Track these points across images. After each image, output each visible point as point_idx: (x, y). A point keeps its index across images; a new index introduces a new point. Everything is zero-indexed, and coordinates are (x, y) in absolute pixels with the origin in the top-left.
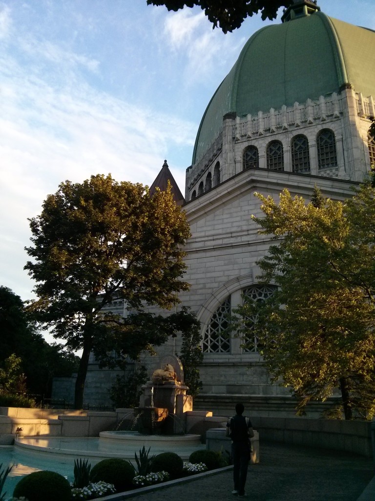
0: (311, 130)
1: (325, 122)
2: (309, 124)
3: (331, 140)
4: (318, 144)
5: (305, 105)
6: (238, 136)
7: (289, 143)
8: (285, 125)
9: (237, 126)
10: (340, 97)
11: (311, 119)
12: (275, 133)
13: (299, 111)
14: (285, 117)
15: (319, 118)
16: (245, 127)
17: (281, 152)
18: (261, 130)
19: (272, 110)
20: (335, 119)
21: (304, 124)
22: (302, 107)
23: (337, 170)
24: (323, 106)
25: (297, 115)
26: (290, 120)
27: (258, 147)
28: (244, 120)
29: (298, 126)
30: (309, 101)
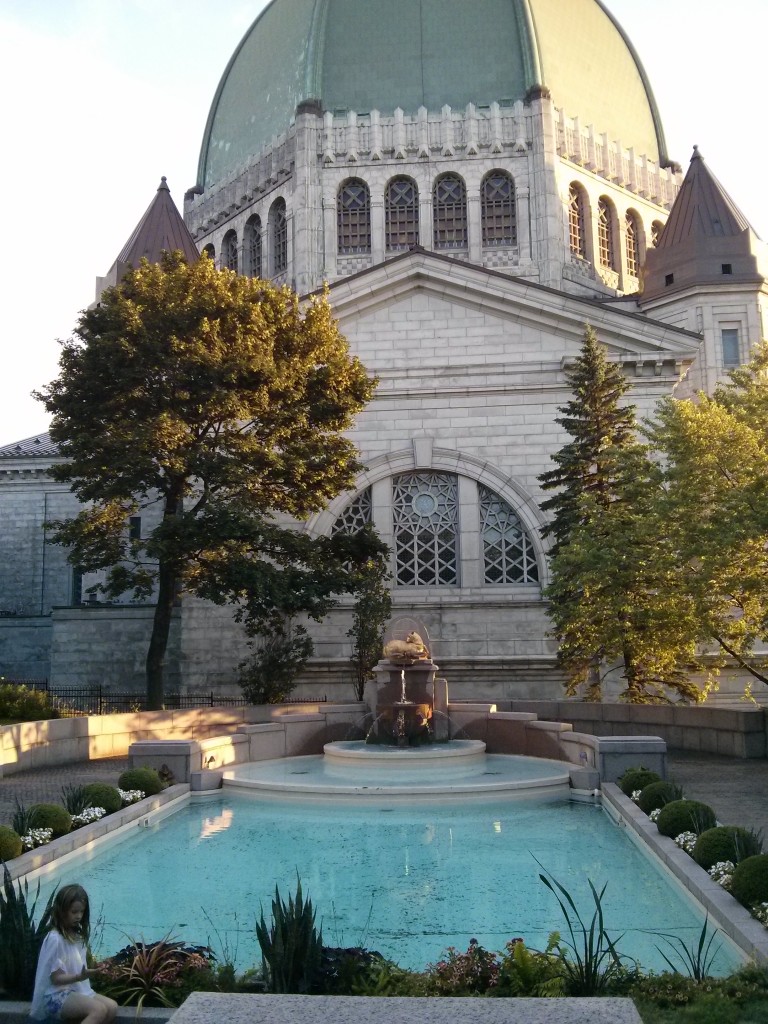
0: (473, 167)
1: (499, 155)
2: (470, 154)
3: (507, 192)
4: (483, 196)
5: (463, 115)
6: (329, 153)
7: (431, 186)
8: (425, 148)
9: (329, 132)
10: (527, 112)
11: (473, 144)
12: (404, 161)
13: (451, 125)
14: (424, 133)
15: (488, 147)
16: (343, 137)
17: (413, 200)
18: (377, 151)
19: (399, 113)
20: (517, 154)
21: (459, 152)
22: (457, 117)
23: (516, 252)
24: (497, 123)
25: (448, 132)
26: (434, 140)
27: (369, 184)
28: (341, 123)
29: (448, 154)
30: (471, 107)
